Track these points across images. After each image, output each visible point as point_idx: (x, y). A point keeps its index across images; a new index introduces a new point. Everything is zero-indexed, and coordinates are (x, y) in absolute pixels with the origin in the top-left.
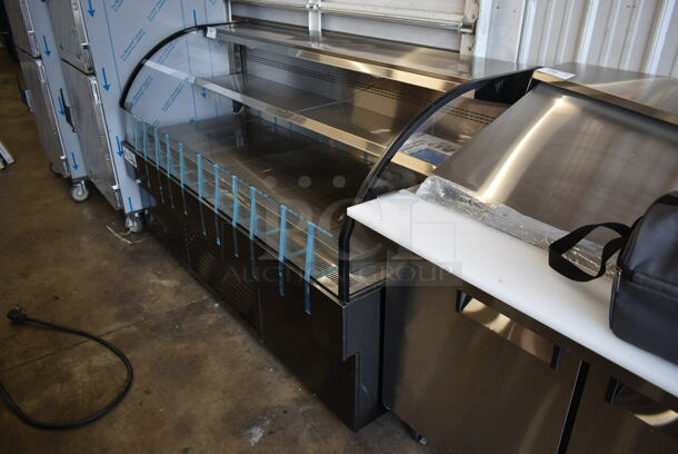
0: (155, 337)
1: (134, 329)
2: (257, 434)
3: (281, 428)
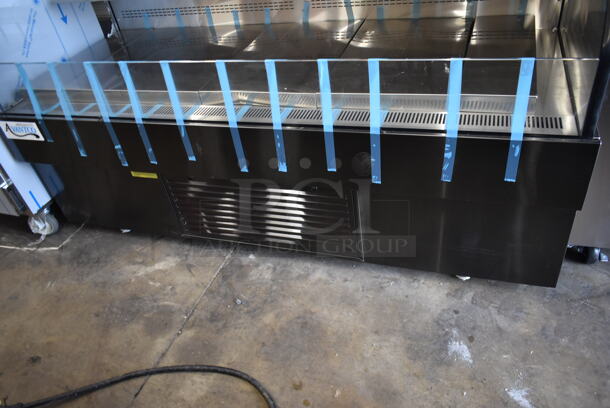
0: (225, 326)
1: (189, 334)
2: (460, 349)
3: (474, 328)
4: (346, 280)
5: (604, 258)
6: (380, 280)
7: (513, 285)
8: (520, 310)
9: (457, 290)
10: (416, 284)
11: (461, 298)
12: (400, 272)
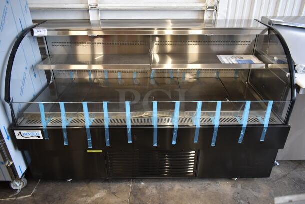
3: (248, 199)
4: (190, 188)
5: (278, 164)
6: (204, 185)
7: (252, 179)
8: (259, 188)
9: (234, 185)
10: (218, 185)
11: (237, 187)
12: (210, 181)
